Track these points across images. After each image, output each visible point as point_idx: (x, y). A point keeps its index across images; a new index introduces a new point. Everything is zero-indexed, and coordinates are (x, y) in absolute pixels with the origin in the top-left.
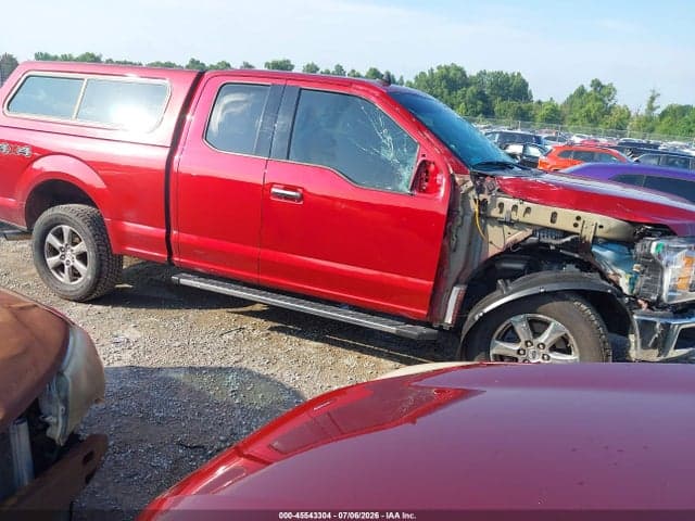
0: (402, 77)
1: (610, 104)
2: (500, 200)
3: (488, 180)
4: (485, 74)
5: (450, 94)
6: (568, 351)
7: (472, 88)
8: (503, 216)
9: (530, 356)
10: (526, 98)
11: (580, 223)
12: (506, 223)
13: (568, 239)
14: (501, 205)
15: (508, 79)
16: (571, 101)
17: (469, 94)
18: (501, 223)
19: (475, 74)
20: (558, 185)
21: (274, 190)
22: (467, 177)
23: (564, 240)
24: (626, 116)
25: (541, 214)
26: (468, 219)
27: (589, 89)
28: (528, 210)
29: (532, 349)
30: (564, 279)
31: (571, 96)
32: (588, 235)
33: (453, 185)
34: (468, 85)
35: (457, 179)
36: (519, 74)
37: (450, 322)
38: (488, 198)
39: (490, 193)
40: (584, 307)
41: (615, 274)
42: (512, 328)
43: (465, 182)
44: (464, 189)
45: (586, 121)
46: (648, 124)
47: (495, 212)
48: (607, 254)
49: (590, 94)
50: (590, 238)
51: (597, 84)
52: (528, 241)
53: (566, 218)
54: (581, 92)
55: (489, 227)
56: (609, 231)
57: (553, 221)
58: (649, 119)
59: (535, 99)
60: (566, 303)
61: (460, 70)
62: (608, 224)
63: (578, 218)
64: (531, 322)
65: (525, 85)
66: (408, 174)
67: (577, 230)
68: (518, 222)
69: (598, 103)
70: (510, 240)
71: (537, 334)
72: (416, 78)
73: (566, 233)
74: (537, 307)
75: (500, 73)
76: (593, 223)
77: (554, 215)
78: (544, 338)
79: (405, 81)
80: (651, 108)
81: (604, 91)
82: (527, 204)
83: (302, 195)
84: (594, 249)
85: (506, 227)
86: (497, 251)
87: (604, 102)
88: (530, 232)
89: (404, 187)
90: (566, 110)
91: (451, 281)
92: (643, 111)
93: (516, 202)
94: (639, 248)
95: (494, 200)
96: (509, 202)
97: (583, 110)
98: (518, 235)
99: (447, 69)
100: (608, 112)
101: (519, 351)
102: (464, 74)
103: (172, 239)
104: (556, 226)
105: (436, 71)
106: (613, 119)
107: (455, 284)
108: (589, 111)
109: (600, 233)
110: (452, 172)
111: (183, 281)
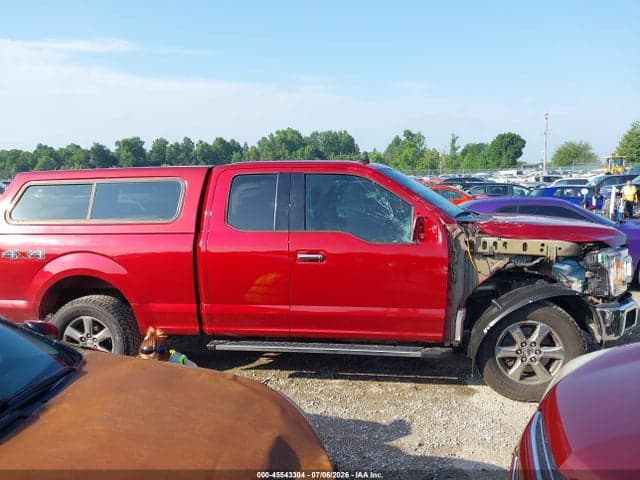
0: (246, 144)
1: (422, 148)
2: (483, 239)
3: (470, 225)
4: (317, 134)
5: (290, 154)
6: (552, 344)
7: (309, 147)
8: (487, 251)
9: (526, 353)
10: (354, 150)
11: (545, 248)
12: (490, 256)
13: (538, 261)
14: (485, 243)
15: (337, 137)
16: (390, 149)
17: (306, 152)
18: (485, 256)
19: (309, 135)
20: (521, 223)
21: (300, 256)
22: (456, 225)
23: (535, 262)
24: (435, 157)
25: (515, 246)
26: (462, 257)
27: (403, 139)
28: (505, 244)
29: (526, 348)
30: (539, 292)
31: (390, 146)
32: (552, 256)
33: (446, 232)
34: (305, 145)
35: (448, 228)
36: (345, 132)
37: (459, 339)
38: (474, 239)
39: (474, 236)
40: (560, 309)
41: (569, 281)
42: (508, 335)
43: (455, 229)
44: (454, 235)
45: (405, 164)
46: (454, 162)
47: (480, 249)
48: (566, 267)
49: (404, 143)
50: (553, 258)
51: (408, 134)
52: (507, 267)
53: (534, 246)
54: (397, 141)
55: (476, 260)
56: (566, 250)
57: (525, 249)
58: (455, 158)
59: (362, 151)
60: (547, 308)
61: (296, 133)
62: (564, 246)
63: (543, 245)
64: (522, 327)
65: (352, 140)
66: (409, 228)
67: (544, 253)
68: (499, 254)
69: (413, 149)
70: (493, 268)
71: (528, 336)
72: (259, 143)
73: (534, 257)
74: (526, 316)
75: (330, 133)
76: (554, 247)
77: (525, 245)
78: (534, 337)
79: (250, 146)
80: (454, 149)
81: (415, 139)
82: (504, 240)
83: (324, 257)
84: (557, 266)
85: (489, 259)
86: (485, 278)
87: (416, 147)
88: (507, 260)
89: (408, 238)
90: (388, 157)
91: (456, 306)
92: (448, 152)
93: (495, 239)
94: (588, 260)
95: (478, 239)
96: (490, 240)
97: (402, 156)
98: (499, 264)
99: (285, 133)
100: (421, 154)
101: (517, 352)
102: (300, 136)
103: (203, 312)
104: (528, 252)
105: (275, 135)
106: (426, 161)
107: (459, 308)
108: (406, 156)
109: (560, 253)
110: (443, 223)
111: (219, 347)
